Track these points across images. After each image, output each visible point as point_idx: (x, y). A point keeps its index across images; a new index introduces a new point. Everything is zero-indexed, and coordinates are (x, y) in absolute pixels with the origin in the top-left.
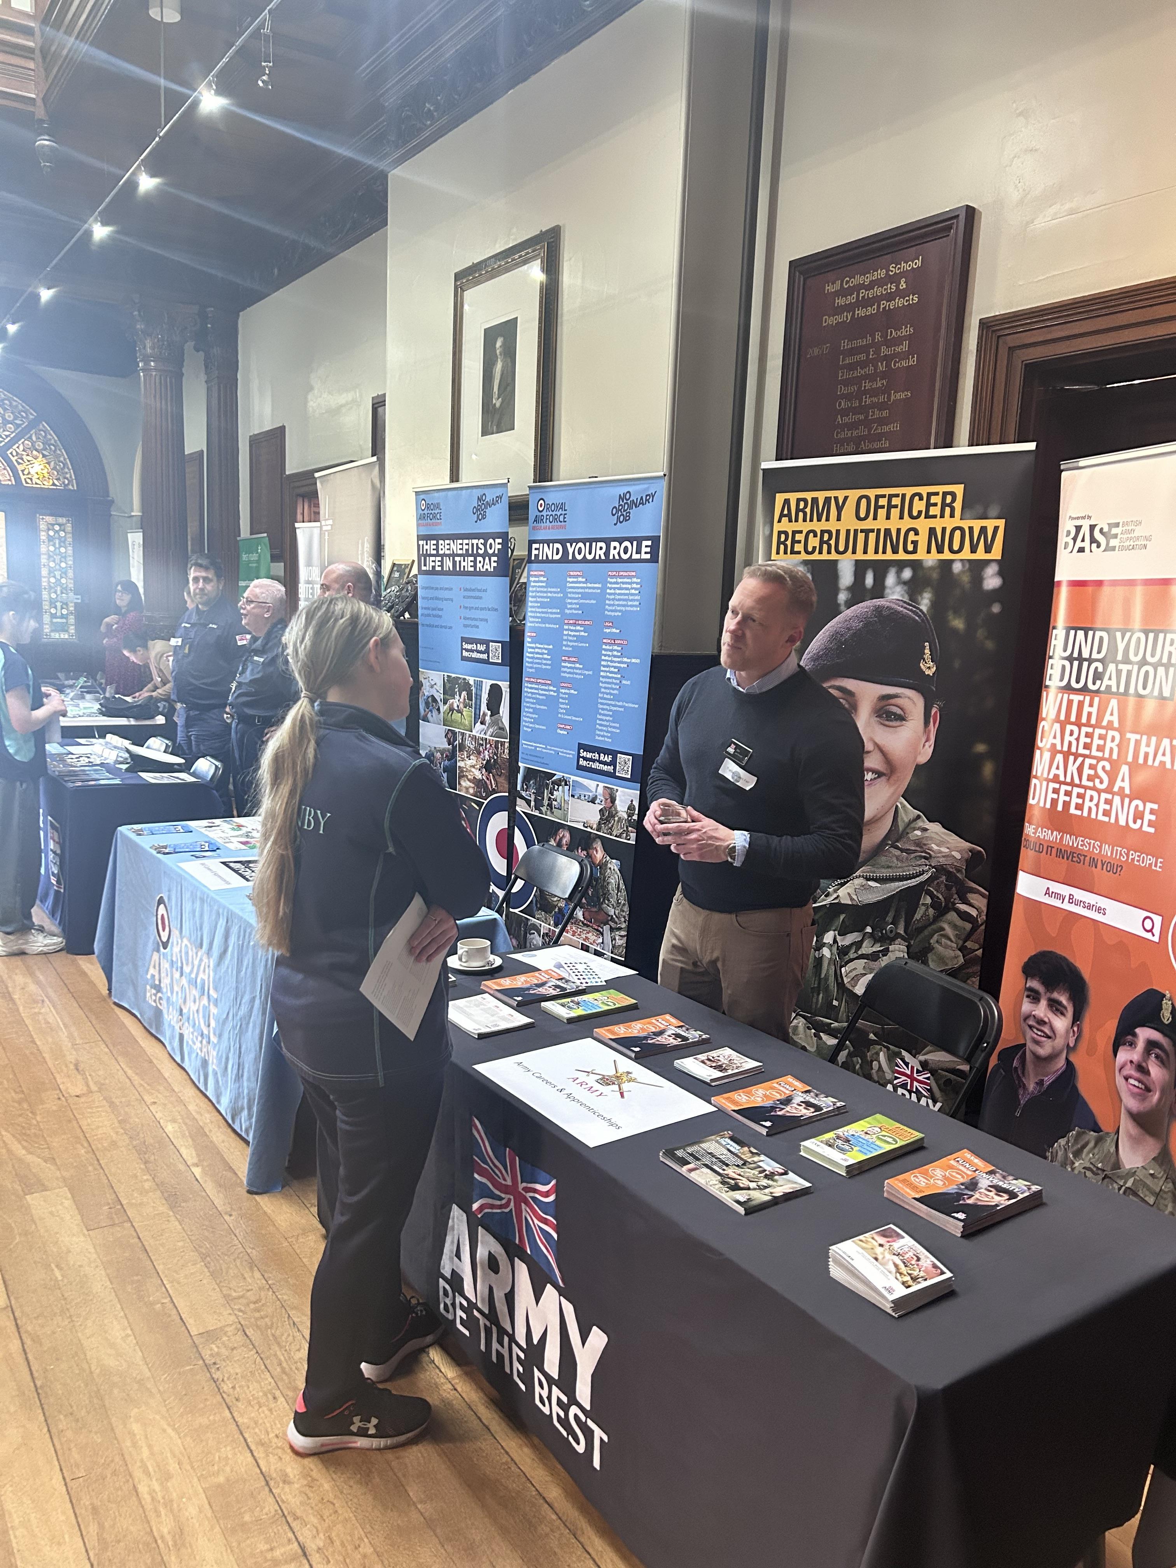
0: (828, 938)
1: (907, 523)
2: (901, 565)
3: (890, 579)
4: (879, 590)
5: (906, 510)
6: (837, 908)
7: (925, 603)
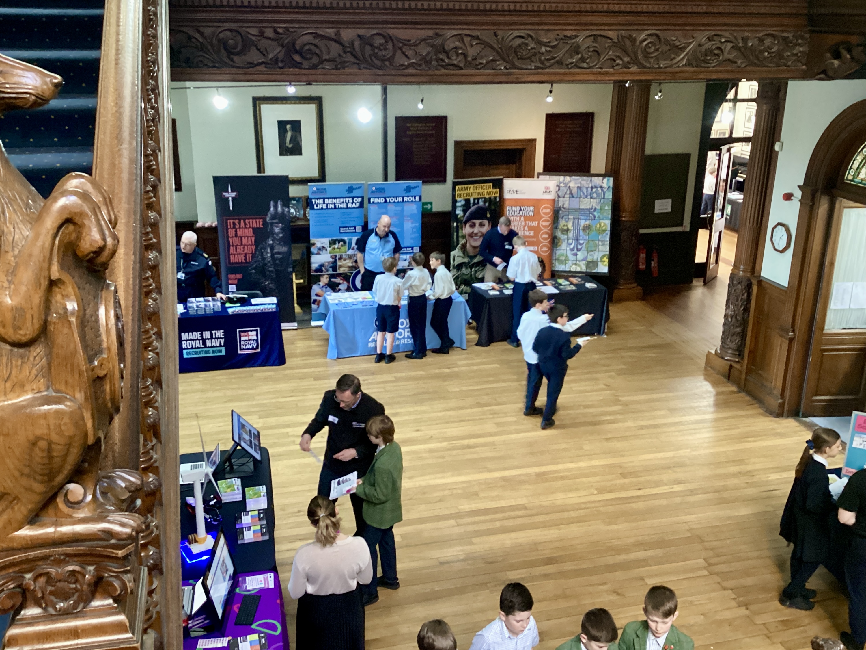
0: (473, 270)
1: (482, 191)
2: (482, 198)
3: (480, 201)
4: (478, 203)
5: (482, 188)
6: (475, 263)
7: (487, 204)
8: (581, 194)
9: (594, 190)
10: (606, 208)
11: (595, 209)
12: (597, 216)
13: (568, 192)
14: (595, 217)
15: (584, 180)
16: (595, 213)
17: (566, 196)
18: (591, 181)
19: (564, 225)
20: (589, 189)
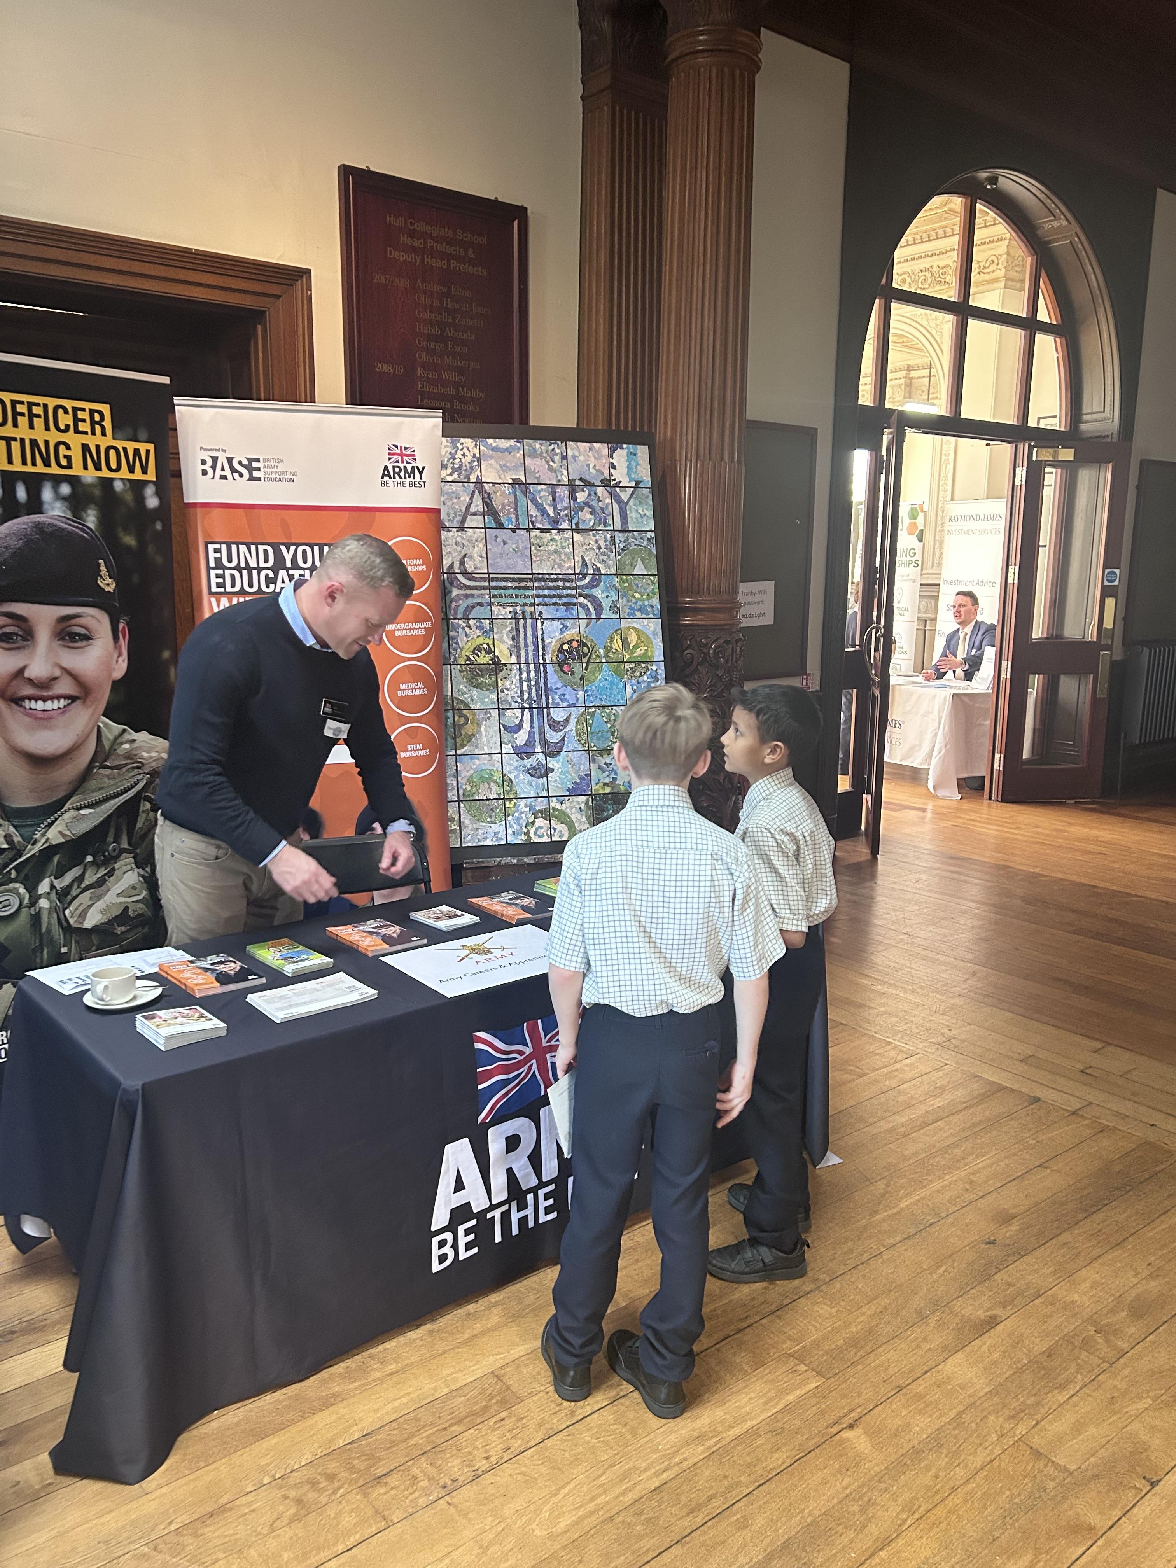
0: (44, 887)
1: (54, 436)
2: (57, 480)
3: (47, 494)
4: (35, 505)
5: (50, 421)
6: (50, 851)
7: (91, 519)
8: (534, 512)
9: (581, 496)
10: (639, 569)
11: (598, 573)
12: (606, 604)
13: (477, 505)
14: (599, 608)
15: (534, 454)
16: (598, 593)
17: (470, 522)
18: (564, 457)
19: (477, 650)
20: (563, 492)
